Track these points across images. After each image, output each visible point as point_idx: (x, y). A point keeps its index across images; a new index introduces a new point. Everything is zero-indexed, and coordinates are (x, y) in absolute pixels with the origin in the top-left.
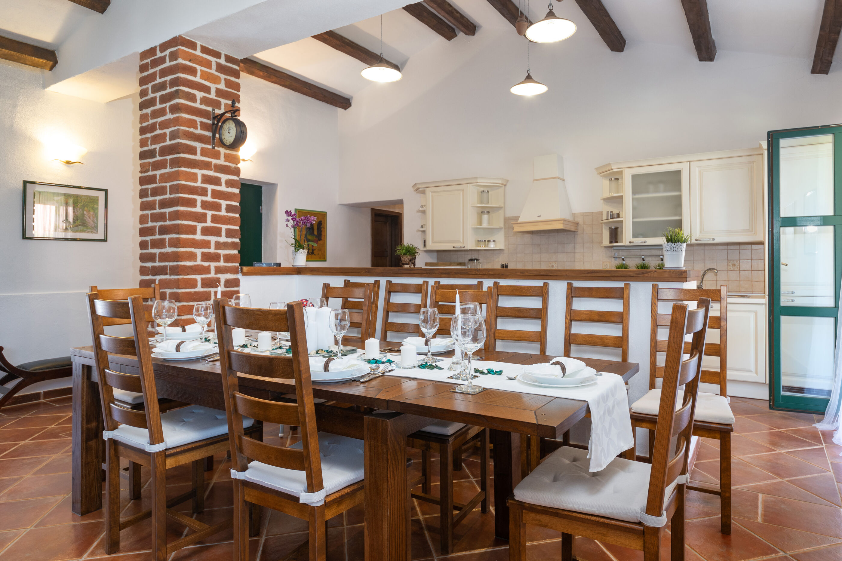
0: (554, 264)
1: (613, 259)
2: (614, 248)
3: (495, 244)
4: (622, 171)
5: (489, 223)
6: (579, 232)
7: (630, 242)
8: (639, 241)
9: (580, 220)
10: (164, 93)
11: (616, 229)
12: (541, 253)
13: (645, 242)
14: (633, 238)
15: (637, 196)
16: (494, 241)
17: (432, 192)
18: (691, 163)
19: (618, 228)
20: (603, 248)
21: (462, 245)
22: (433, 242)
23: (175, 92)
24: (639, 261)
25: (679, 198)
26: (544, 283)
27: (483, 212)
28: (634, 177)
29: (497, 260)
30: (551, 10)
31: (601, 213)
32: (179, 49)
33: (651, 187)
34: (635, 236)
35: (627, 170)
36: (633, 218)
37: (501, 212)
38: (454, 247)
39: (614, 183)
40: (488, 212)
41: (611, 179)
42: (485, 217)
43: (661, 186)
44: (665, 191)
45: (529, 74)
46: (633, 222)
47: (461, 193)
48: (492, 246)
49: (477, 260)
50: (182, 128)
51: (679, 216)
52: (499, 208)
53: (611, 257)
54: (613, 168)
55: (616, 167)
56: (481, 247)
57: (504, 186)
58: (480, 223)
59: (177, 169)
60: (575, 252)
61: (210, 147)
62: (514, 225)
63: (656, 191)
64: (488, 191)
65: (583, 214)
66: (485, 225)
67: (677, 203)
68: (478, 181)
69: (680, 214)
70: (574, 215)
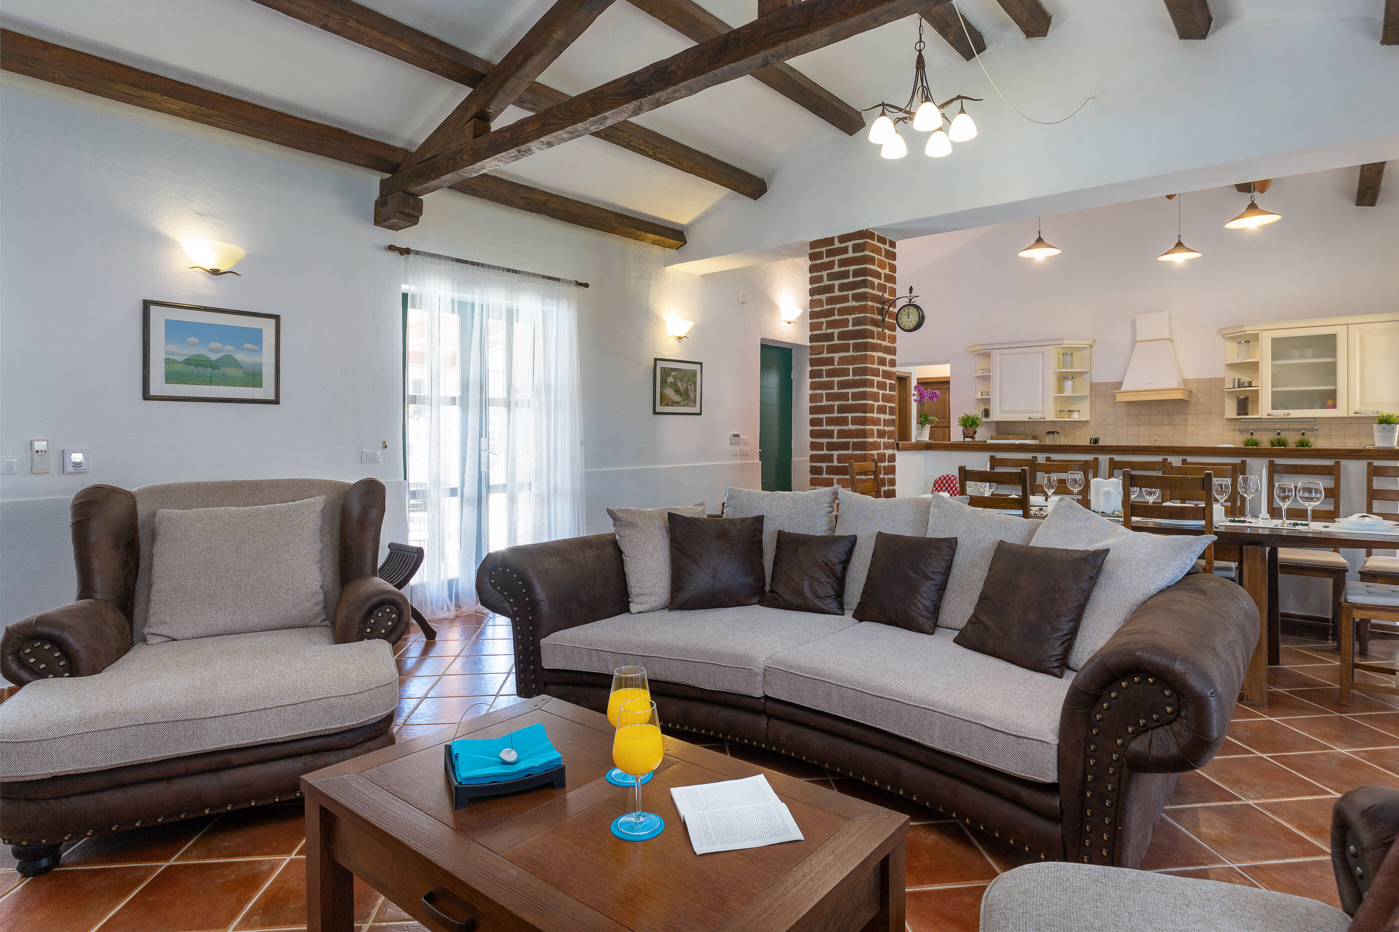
0: (1157, 438)
1: (1238, 433)
2: (1241, 420)
3: (1079, 415)
4: (1258, 334)
5: (1073, 390)
6: (1192, 402)
7: (1268, 415)
8: (1280, 413)
9: (1193, 387)
10: (846, 281)
11: (1246, 399)
12: (1139, 425)
13: (1289, 414)
14: (1272, 410)
15: (1278, 362)
16: (1078, 411)
17: (1000, 355)
18: (1350, 326)
19: (1248, 397)
20: (1225, 422)
21: (1042, 416)
22: (1002, 412)
23: (861, 282)
24: (1274, 437)
25: (1334, 364)
26: (1242, 461)
27: (1063, 378)
28: (1275, 341)
29: (1078, 433)
30: (1252, 201)
31: (1223, 380)
32: (867, 242)
33: (1295, 352)
34: (1274, 407)
35: (1265, 332)
36: (1272, 387)
37: (1086, 378)
38: (1030, 418)
39: (1244, 347)
40: (1073, 378)
41: (1241, 342)
42: (1068, 384)
43: (1310, 351)
44: (1314, 357)
45: (1179, 241)
46: (1272, 392)
47: (1041, 357)
48: (1076, 417)
49: (1058, 433)
50: (868, 315)
51: (1333, 386)
52: (1082, 373)
53: (1235, 430)
54: (1246, 330)
55: (1250, 329)
56: (1063, 418)
57: (1090, 347)
58: (1061, 389)
59: (864, 353)
60: (1186, 425)
61: (881, 330)
62: (1116, 394)
63: (1301, 357)
64: (1072, 354)
65: (1197, 381)
66: (1068, 392)
67: (1331, 371)
68: (1064, 342)
69: (1335, 384)
70: (1185, 381)
